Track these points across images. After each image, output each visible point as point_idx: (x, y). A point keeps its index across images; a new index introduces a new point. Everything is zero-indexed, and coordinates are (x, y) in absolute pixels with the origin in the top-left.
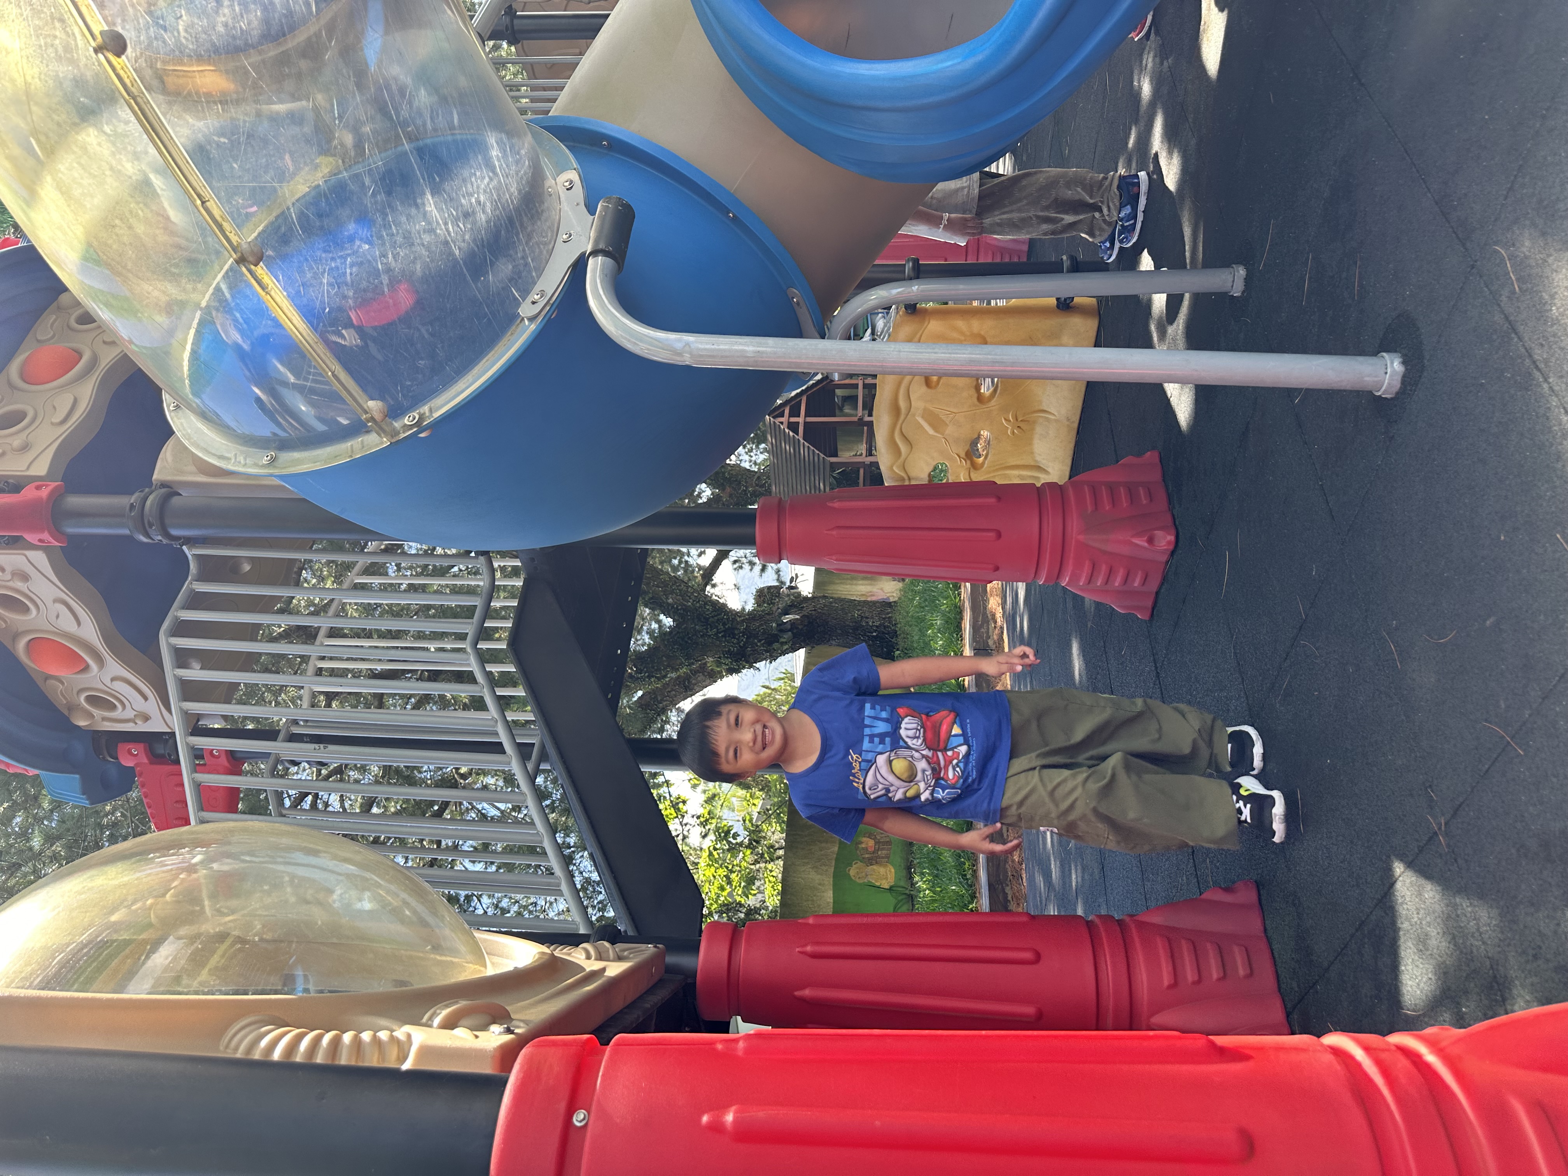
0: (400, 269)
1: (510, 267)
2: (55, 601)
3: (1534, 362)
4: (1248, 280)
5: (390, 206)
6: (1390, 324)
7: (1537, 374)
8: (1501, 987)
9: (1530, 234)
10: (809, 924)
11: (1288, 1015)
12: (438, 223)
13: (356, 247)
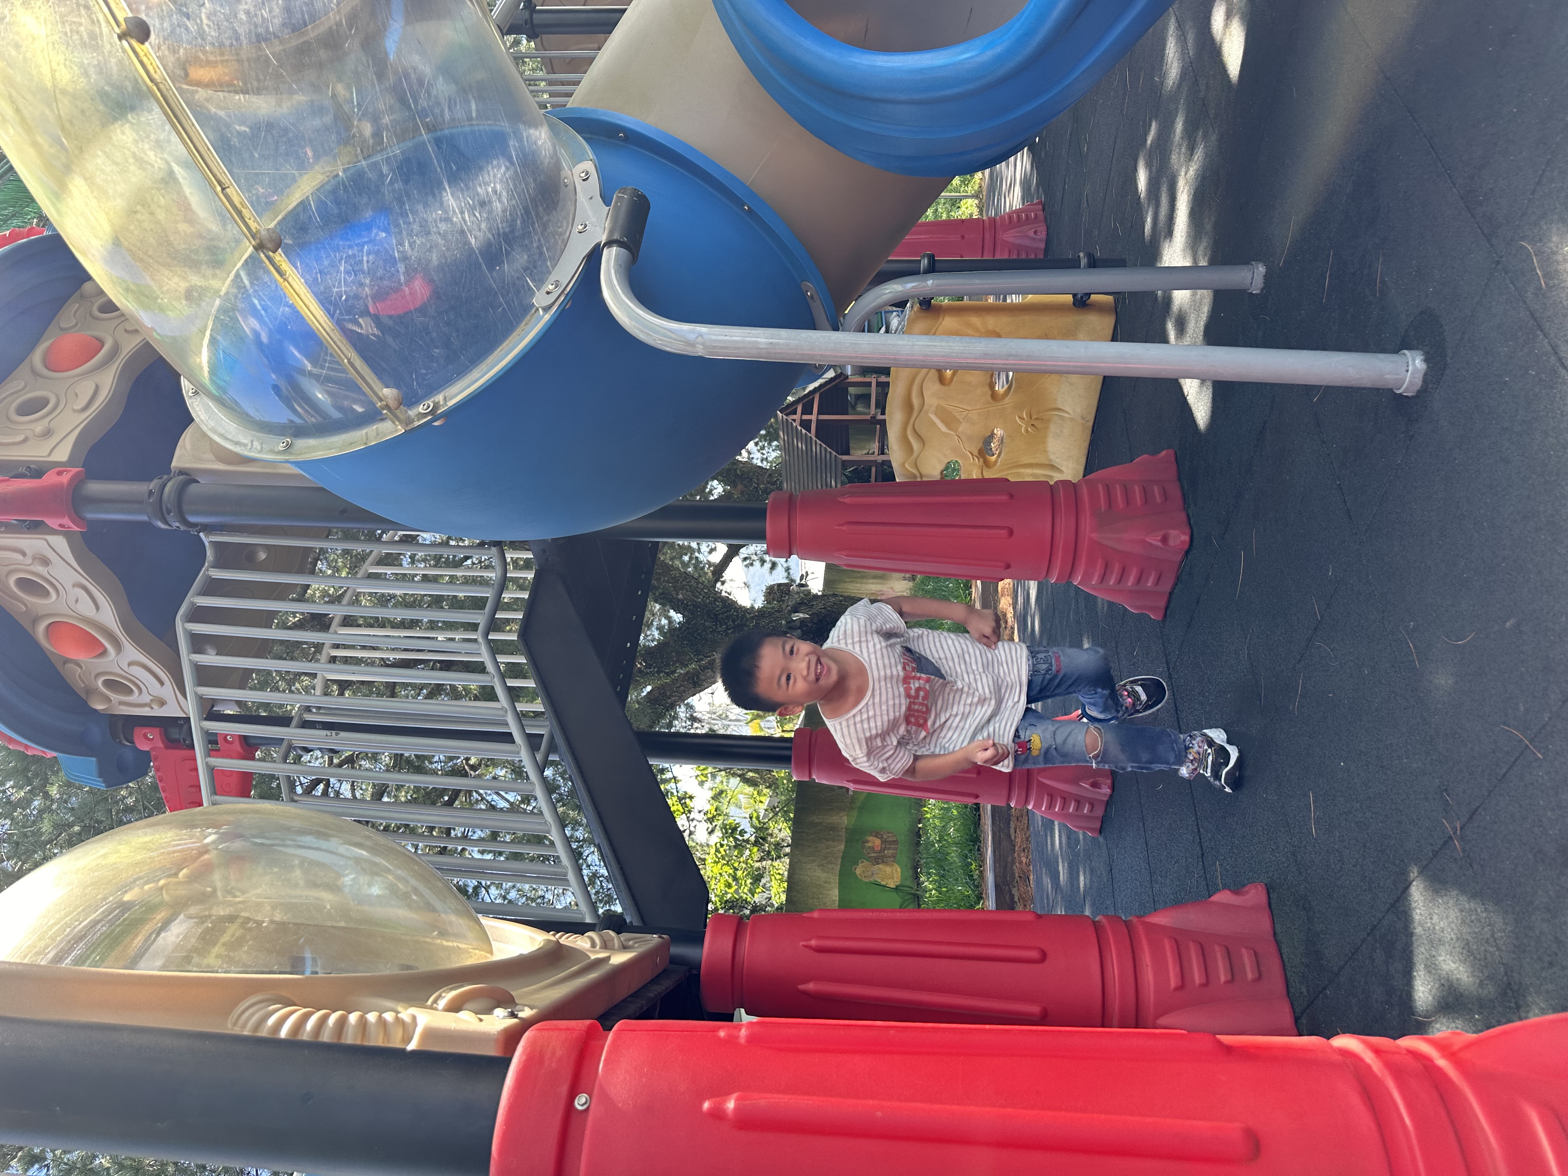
0: (416, 257)
1: (526, 257)
2: (74, 586)
3: (1560, 360)
4: (1268, 276)
5: (407, 195)
6: (1412, 322)
7: (1562, 372)
8: (1515, 994)
9: (1558, 229)
10: (814, 918)
11: (1296, 1018)
12: (454, 212)
13: (373, 235)
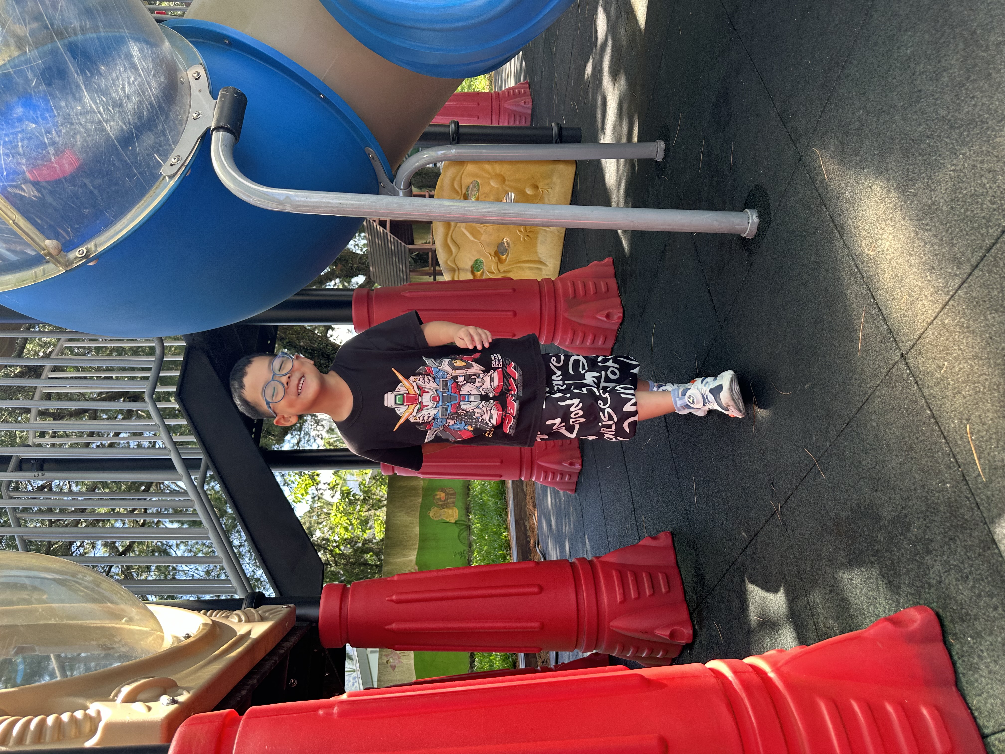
0: (63, 142)
1: (153, 139)
3: (835, 225)
4: (666, 151)
5: (50, 94)
6: (751, 191)
7: (837, 233)
10: (393, 581)
11: (691, 615)
13: (24, 126)
